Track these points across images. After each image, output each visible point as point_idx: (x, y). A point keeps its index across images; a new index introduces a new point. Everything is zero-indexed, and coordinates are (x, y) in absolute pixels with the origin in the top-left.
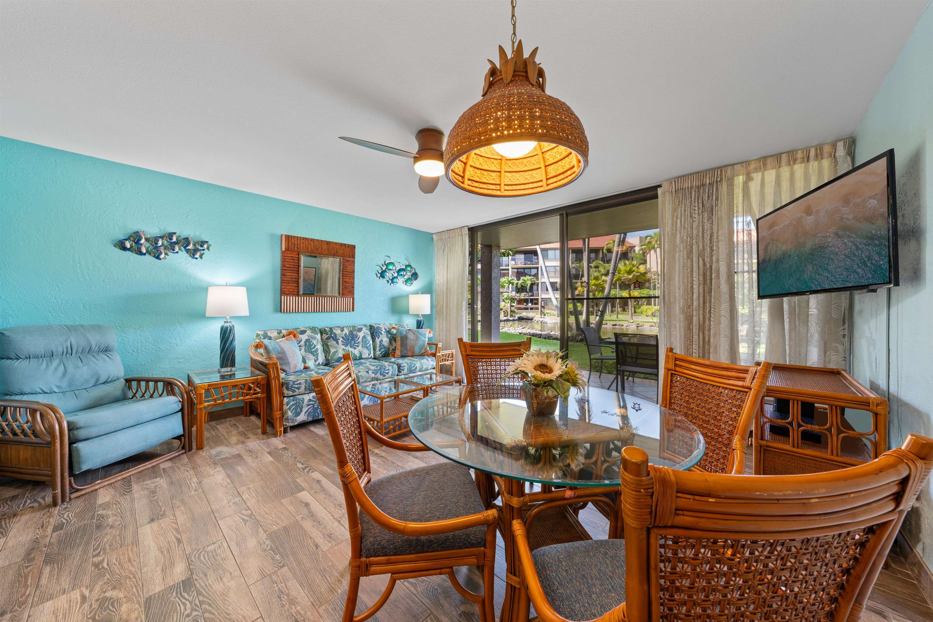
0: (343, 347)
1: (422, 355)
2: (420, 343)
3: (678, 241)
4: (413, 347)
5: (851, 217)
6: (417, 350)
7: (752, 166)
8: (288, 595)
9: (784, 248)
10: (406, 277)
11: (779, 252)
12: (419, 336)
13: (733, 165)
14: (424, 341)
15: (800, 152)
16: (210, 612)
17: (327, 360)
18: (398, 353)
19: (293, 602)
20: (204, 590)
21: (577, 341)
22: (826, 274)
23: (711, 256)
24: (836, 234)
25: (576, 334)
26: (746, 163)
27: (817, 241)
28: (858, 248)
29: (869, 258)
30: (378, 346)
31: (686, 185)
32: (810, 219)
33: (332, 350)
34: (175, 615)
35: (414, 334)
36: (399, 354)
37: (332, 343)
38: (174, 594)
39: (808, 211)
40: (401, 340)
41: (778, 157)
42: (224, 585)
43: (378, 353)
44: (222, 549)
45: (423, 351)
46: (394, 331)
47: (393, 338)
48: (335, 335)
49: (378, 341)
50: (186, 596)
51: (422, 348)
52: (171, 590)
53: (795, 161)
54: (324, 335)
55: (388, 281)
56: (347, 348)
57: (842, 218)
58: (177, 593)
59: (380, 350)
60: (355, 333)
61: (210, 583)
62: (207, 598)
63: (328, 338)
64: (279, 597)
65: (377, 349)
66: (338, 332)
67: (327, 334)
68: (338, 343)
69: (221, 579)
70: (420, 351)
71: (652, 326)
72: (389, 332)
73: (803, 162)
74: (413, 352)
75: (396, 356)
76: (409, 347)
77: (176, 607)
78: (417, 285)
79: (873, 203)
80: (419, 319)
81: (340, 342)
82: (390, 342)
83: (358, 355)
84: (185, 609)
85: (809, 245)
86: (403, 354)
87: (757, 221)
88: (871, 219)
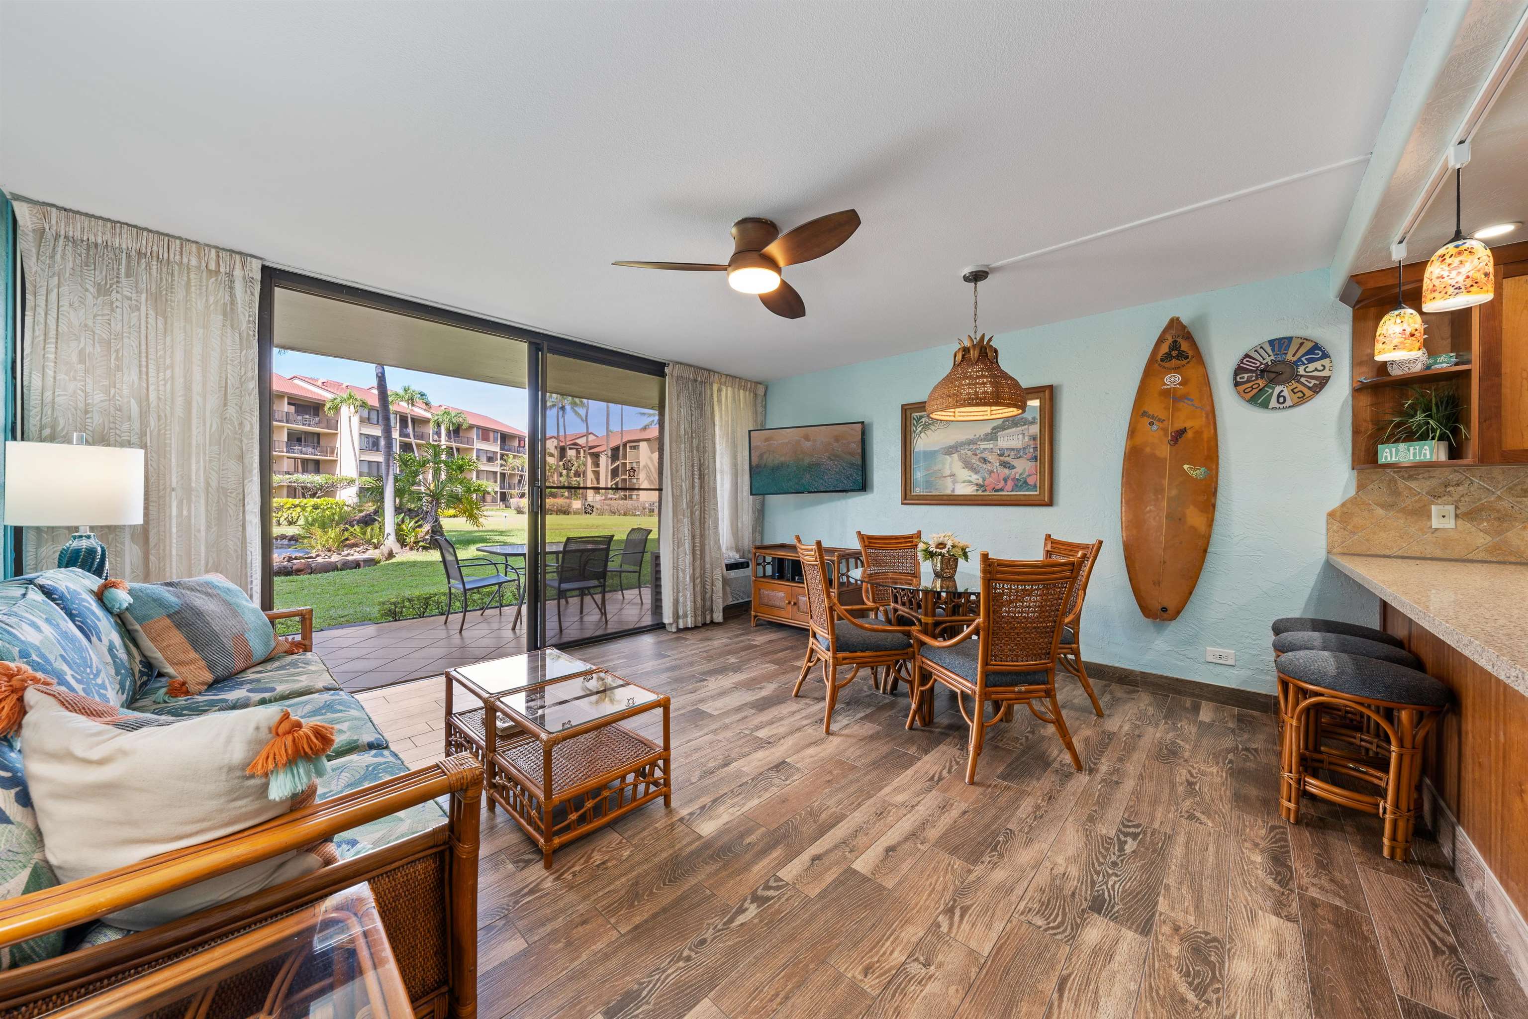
2: (252, 619)
4: (240, 638)
5: (840, 449)
6: (258, 648)
8: (1035, 812)
9: (782, 459)
11: (776, 462)
12: (228, 598)
13: (715, 372)
14: (254, 612)
16: (1097, 859)
18: (195, 672)
19: (1038, 807)
20: (1086, 881)
24: (829, 457)
26: (720, 374)
27: (814, 460)
29: (851, 475)
31: (686, 375)
32: (808, 444)
34: (1127, 887)
35: (207, 594)
36: (207, 676)
38: (1116, 909)
40: (178, 626)
42: (1067, 867)
44: (1030, 905)
45: (274, 644)
46: (121, 598)
50: (1106, 893)
52: (1116, 918)
57: (833, 449)
58: (1113, 907)
61: (1076, 882)
62: (1090, 871)
64: (1041, 817)
69: (1064, 874)
70: (267, 644)
74: (250, 655)
75: (192, 687)
76: (229, 644)
77: (1122, 894)
79: (853, 446)
84: (1115, 883)
85: (807, 461)
86: (220, 671)
87: (750, 431)
88: (852, 454)
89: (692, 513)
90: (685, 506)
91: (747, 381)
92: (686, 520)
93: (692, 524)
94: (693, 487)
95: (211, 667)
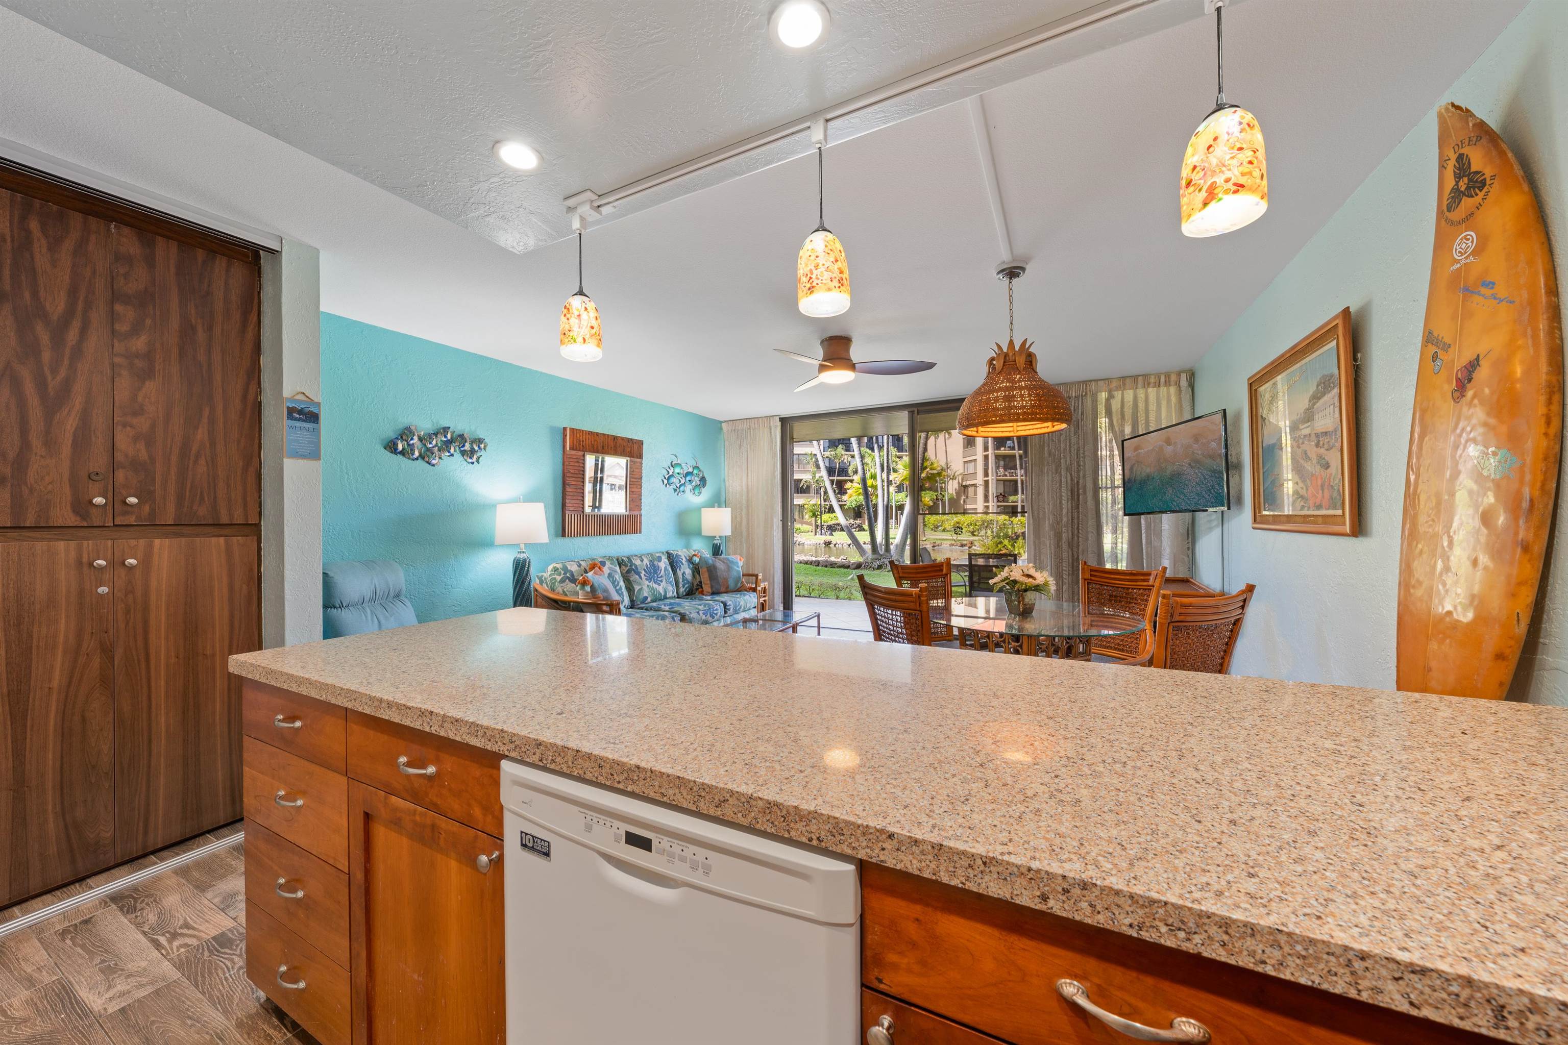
0: (647, 582)
1: (740, 590)
2: (734, 574)
3: (1046, 454)
4: (726, 580)
5: (1200, 452)
6: (731, 584)
7: (1114, 384)
9: (1148, 470)
10: (694, 484)
11: (1144, 474)
12: (729, 564)
13: (1097, 381)
14: (738, 571)
15: (1153, 377)
17: (632, 601)
18: (707, 588)
21: (874, 569)
22: (1182, 497)
23: (1078, 471)
24: (1190, 464)
25: (872, 559)
26: (1108, 380)
27: (1175, 468)
28: (1205, 479)
30: (681, 580)
32: (1170, 448)
33: (637, 588)
35: (724, 562)
36: (710, 590)
37: (634, 577)
39: (1168, 442)
40: (708, 571)
41: (1135, 378)
43: (682, 590)
45: (739, 585)
46: (696, 560)
47: (696, 570)
48: (636, 566)
49: (680, 573)
51: (738, 581)
53: (1149, 384)
54: (623, 567)
55: (675, 490)
56: (650, 584)
57: (1193, 453)
59: (683, 586)
60: (655, 563)
63: (628, 572)
65: (681, 585)
66: (637, 562)
67: (626, 566)
68: (641, 578)
70: (736, 585)
71: (953, 545)
72: (690, 560)
73: (1155, 386)
74: (728, 587)
75: (704, 593)
76: (720, 580)
78: (706, 494)
79: (1214, 444)
80: (716, 542)
81: (642, 575)
82: (694, 576)
83: (663, 594)
86: (713, 590)
87: (1123, 441)
88: (1212, 457)
89: (1058, 536)
90: (1047, 528)
91: (1158, 376)
92: (1048, 543)
93: (1058, 545)
94: (1061, 509)
95: (712, 587)
